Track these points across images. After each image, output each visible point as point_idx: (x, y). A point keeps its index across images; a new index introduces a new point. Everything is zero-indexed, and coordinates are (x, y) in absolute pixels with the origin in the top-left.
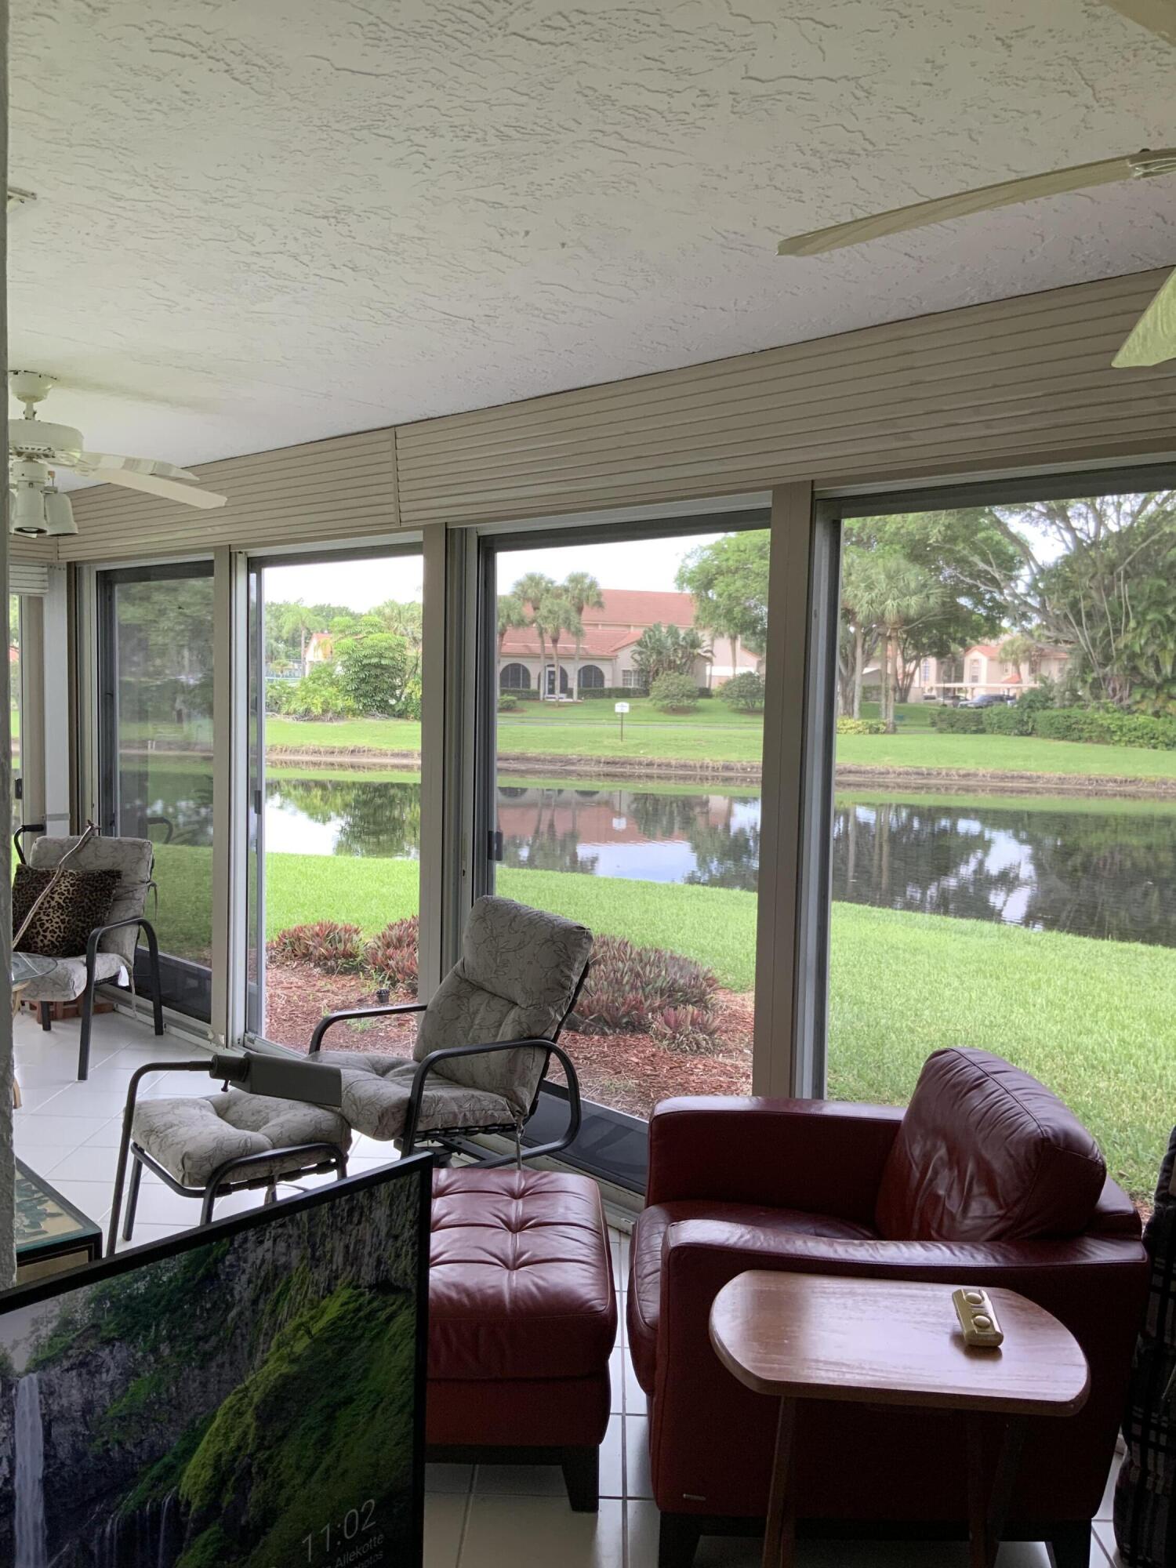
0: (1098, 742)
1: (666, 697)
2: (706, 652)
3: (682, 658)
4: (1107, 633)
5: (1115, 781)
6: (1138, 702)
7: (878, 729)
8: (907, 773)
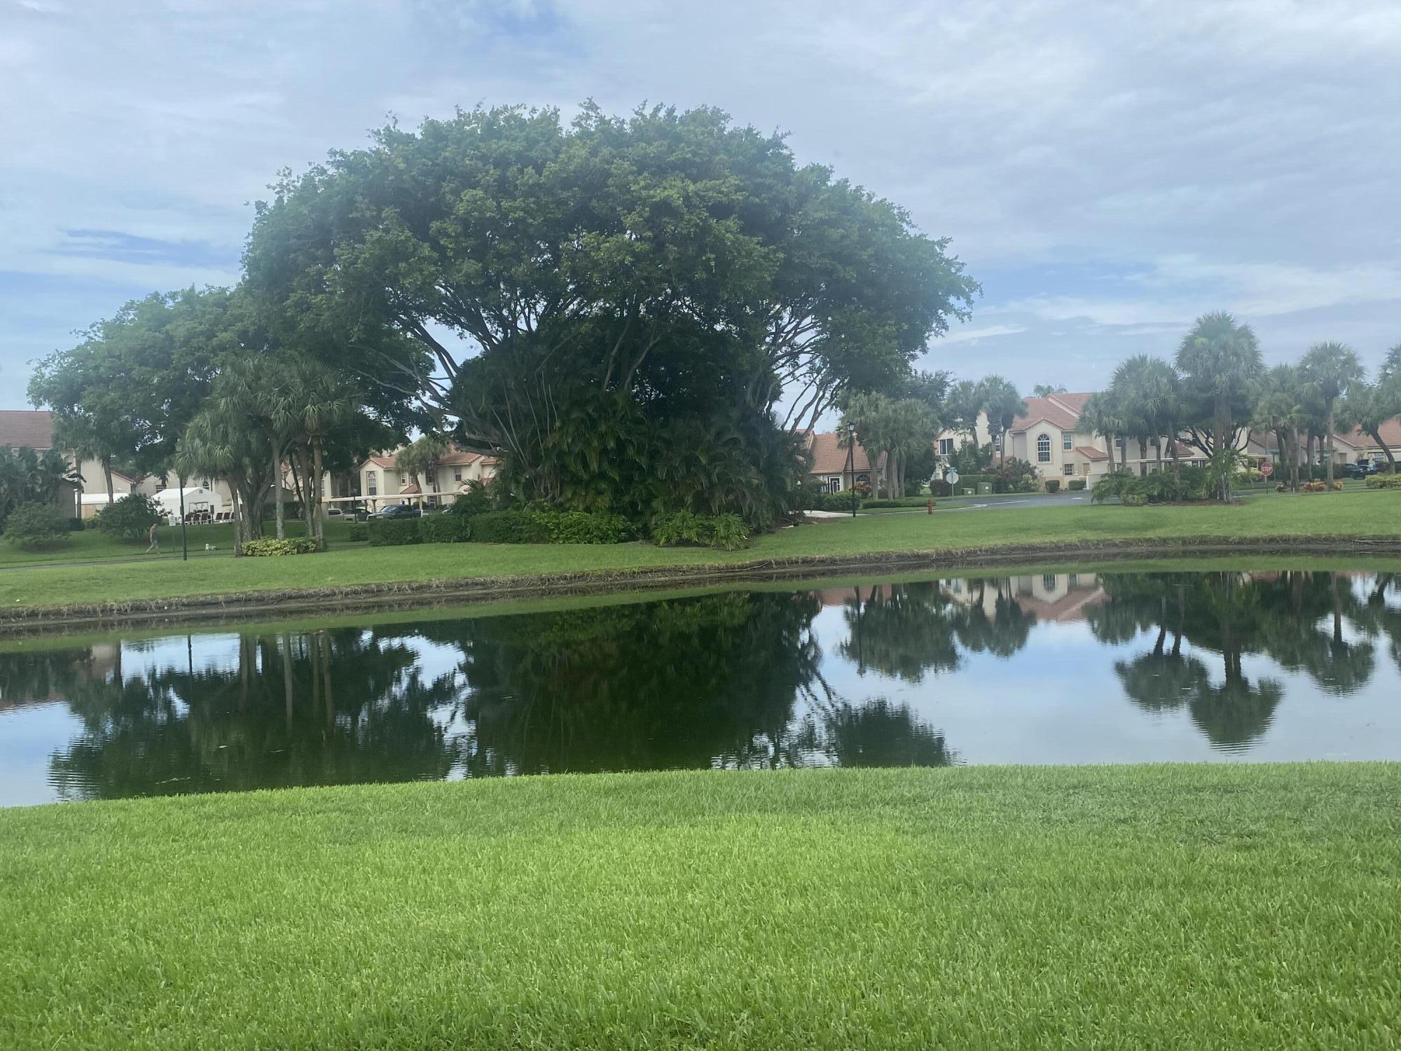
0: (537, 542)
1: (28, 532)
2: (72, 476)
3: (41, 486)
4: (534, 434)
5: (565, 578)
6: (569, 500)
7: (307, 548)
8: (356, 593)
